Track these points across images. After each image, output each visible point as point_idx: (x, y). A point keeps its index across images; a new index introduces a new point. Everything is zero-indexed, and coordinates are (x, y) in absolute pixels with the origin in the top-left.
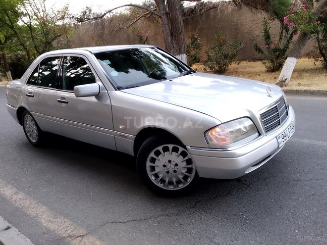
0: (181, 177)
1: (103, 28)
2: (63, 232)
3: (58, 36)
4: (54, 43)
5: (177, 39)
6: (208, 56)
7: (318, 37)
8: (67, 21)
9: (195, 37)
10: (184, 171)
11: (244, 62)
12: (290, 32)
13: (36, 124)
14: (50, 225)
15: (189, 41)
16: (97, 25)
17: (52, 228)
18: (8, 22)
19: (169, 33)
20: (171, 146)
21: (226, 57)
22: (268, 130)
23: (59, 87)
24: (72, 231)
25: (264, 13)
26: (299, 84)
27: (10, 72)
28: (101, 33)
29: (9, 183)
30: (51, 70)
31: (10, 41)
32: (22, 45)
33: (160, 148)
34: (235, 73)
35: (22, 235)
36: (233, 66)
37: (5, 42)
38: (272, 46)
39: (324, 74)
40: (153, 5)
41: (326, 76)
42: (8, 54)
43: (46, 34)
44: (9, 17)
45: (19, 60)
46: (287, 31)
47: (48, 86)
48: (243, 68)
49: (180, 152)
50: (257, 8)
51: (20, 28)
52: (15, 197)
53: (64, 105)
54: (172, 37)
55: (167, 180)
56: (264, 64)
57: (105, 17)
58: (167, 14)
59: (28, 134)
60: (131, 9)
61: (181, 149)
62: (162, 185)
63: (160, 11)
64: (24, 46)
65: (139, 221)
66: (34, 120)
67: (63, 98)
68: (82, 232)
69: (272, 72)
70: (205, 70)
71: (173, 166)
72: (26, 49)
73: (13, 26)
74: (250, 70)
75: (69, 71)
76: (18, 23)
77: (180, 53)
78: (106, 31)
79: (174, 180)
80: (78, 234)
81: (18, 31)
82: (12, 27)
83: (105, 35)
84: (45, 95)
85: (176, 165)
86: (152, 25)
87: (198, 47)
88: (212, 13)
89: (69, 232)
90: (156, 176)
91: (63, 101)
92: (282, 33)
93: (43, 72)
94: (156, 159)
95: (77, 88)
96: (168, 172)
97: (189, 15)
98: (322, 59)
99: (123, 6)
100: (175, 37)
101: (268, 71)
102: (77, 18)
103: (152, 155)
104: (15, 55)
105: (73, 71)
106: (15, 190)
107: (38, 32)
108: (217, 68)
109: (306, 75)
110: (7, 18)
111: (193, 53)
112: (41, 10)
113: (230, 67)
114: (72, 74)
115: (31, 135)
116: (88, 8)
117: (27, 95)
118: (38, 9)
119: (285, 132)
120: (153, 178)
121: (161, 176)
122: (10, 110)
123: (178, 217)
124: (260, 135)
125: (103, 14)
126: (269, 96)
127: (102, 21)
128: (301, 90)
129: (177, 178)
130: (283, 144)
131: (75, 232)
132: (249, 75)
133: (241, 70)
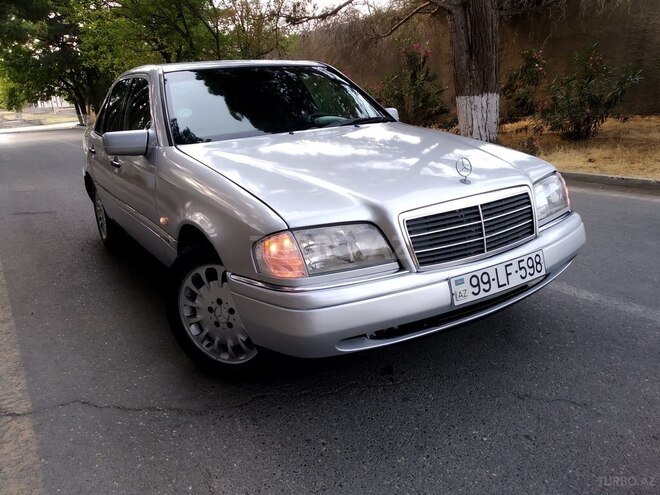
0: (241, 339)
3: (263, 53)
5: (480, 58)
6: (554, 99)
9: (535, 56)
11: (653, 118)
19: (465, 47)
20: (220, 271)
21: (595, 103)
22: (426, 260)
33: (201, 271)
36: (609, 124)
48: (641, 132)
54: (471, 54)
55: (217, 338)
57: (340, 13)
58: (464, 4)
62: (209, 348)
71: (225, 313)
74: (658, 136)
79: (230, 343)
80: (13, 410)
85: (232, 311)
88: (585, 3)
94: (195, 293)
96: (217, 324)
100: (477, 55)
102: (289, 17)
103: (189, 283)
113: (601, 126)
119: (491, 270)
121: (206, 330)
124: (401, 268)
125: (337, 7)
126: (465, 181)
129: (235, 339)
130: (471, 298)
131: (12, 405)
132: (641, 147)
133: (636, 135)
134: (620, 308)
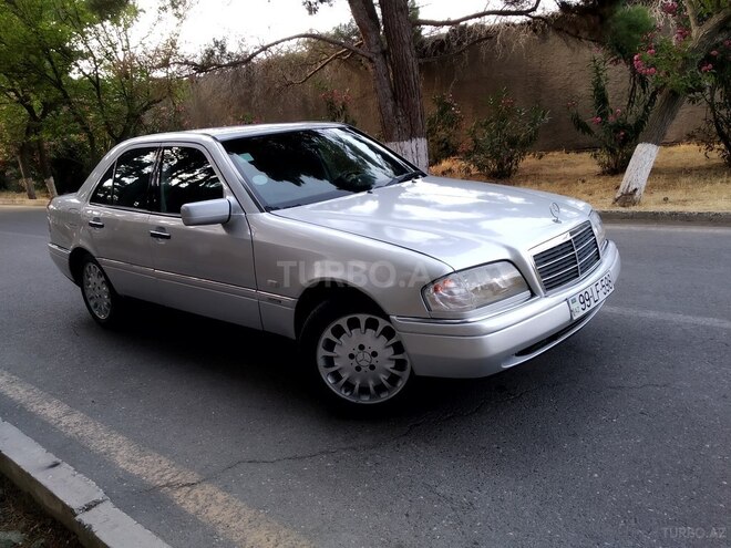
0: (384, 377)
1: (251, 83)
2: (156, 477)
3: (155, 102)
4: (148, 118)
5: (405, 105)
6: (475, 141)
7: (712, 99)
8: (173, 69)
9: (447, 100)
10: (390, 366)
11: (556, 153)
12: (651, 88)
13: (108, 282)
14: (132, 466)
15: (432, 110)
16: (236, 78)
17: (136, 472)
18: (50, 74)
19: (389, 94)
20: (363, 318)
21: (513, 143)
22: (550, 286)
23: (154, 208)
24: (173, 477)
25: (595, 49)
26: (666, 199)
27: (52, 179)
28: (246, 93)
29: (53, 395)
30: (140, 174)
31: (53, 112)
32: (79, 120)
33: (343, 322)
34: (534, 179)
35: (81, 475)
36: (528, 162)
37: (44, 115)
38: (611, 119)
39: (725, 179)
40: (357, 34)
41: (728, 182)
42: (49, 140)
43: (129, 99)
44: (52, 63)
45: (71, 152)
46: (643, 87)
47: (132, 206)
48: (552, 167)
49: (380, 329)
50: (580, 38)
51: (76, 85)
52: (65, 420)
53: (162, 242)
54: (396, 101)
55: (357, 383)
56: (595, 157)
57: (254, 60)
58: (384, 53)
59: (92, 303)
60: (309, 42)
61: (382, 323)
62: (348, 394)
63: (369, 46)
64: (82, 123)
65: (299, 458)
66: (103, 273)
67: (162, 228)
68: (192, 477)
69: (613, 175)
70: (468, 171)
71: (368, 357)
72: (86, 129)
73: (60, 81)
74: (567, 170)
75: (176, 176)
76: (71, 75)
77: (412, 136)
78: (258, 90)
79: (371, 384)
80: (184, 481)
81: (70, 92)
82: (58, 85)
83: (254, 99)
84: (125, 224)
85: (374, 354)
86: (356, 75)
87: (453, 122)
88: (484, 49)
89: (167, 477)
90: (337, 376)
91: (161, 234)
92: (633, 90)
93: (123, 179)
94: (335, 343)
95: (187, 208)
96: (358, 369)
97: (435, 54)
98: (722, 146)
99: (292, 38)
100: (402, 102)
101: (603, 173)
102: (195, 64)
103: (328, 334)
104: (64, 143)
105: (184, 176)
106: (66, 407)
107: (114, 92)
108: (494, 167)
109: (684, 180)
110: (47, 63)
111: (442, 134)
112: (119, 48)
113: (521, 164)
114: (183, 181)
115: (96, 306)
116: (217, 44)
117: (91, 225)
118: (113, 46)
119: (588, 290)
120: (330, 381)
121: (345, 376)
122: (55, 256)
123: (373, 451)
124: (533, 295)
125: (250, 53)
126: (557, 221)
127: (249, 70)
128: (662, 213)
129: (377, 379)
130: (582, 313)
131: (179, 478)
132: (563, 181)
133: (548, 171)
134: (640, 315)
